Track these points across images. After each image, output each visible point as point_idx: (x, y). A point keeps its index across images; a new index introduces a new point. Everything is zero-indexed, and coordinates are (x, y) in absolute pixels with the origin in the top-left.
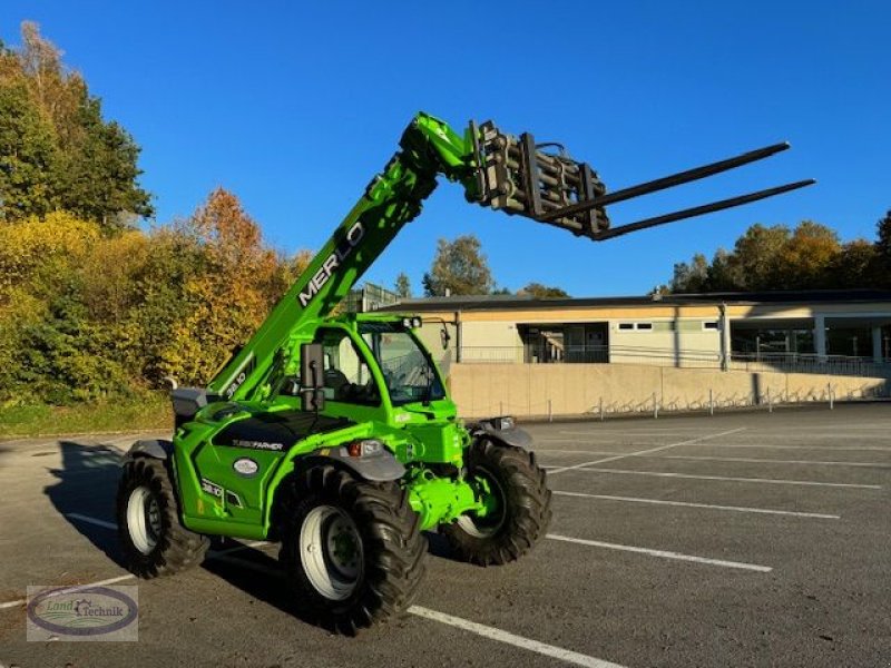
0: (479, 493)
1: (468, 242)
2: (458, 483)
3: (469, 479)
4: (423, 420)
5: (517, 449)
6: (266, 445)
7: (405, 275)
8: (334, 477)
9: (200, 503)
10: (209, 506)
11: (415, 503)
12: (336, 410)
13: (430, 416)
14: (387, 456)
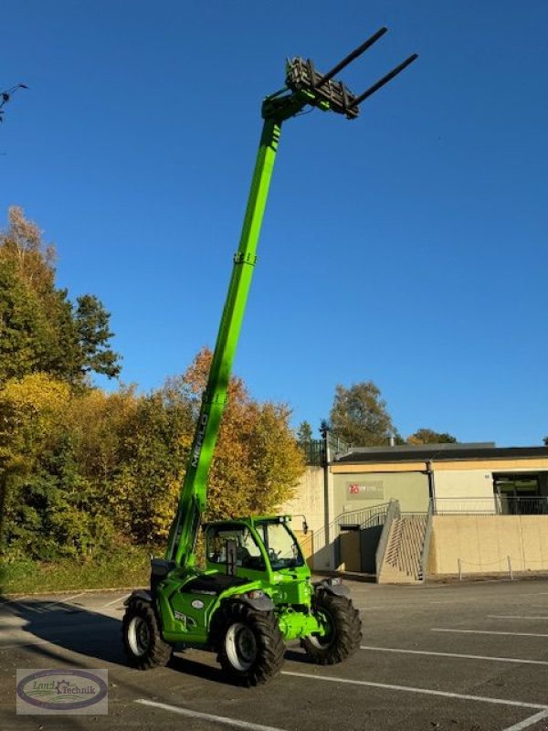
0: (320, 622)
1: (367, 389)
2: (308, 616)
3: (315, 615)
4: (291, 579)
5: (340, 597)
6: (207, 593)
7: (308, 423)
8: (245, 610)
9: (173, 626)
10: (178, 627)
11: (282, 625)
12: (242, 573)
13: (295, 577)
14: (266, 599)
